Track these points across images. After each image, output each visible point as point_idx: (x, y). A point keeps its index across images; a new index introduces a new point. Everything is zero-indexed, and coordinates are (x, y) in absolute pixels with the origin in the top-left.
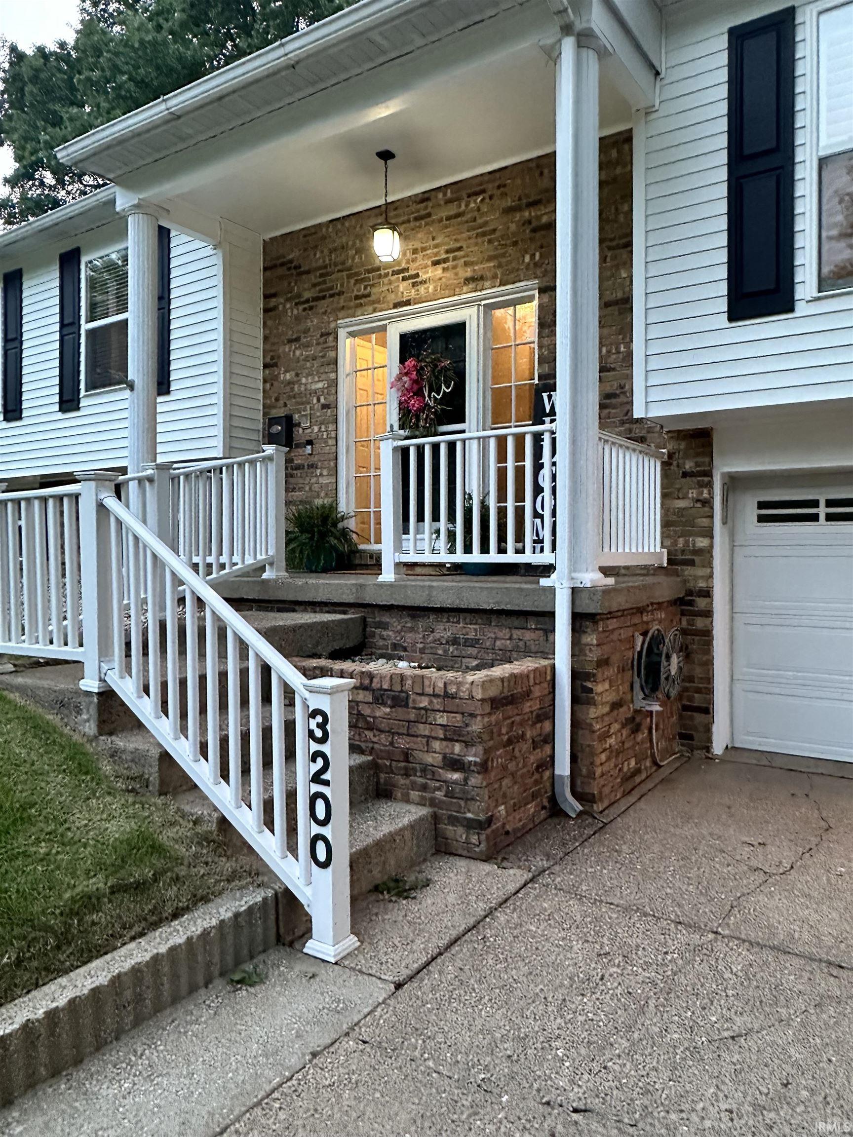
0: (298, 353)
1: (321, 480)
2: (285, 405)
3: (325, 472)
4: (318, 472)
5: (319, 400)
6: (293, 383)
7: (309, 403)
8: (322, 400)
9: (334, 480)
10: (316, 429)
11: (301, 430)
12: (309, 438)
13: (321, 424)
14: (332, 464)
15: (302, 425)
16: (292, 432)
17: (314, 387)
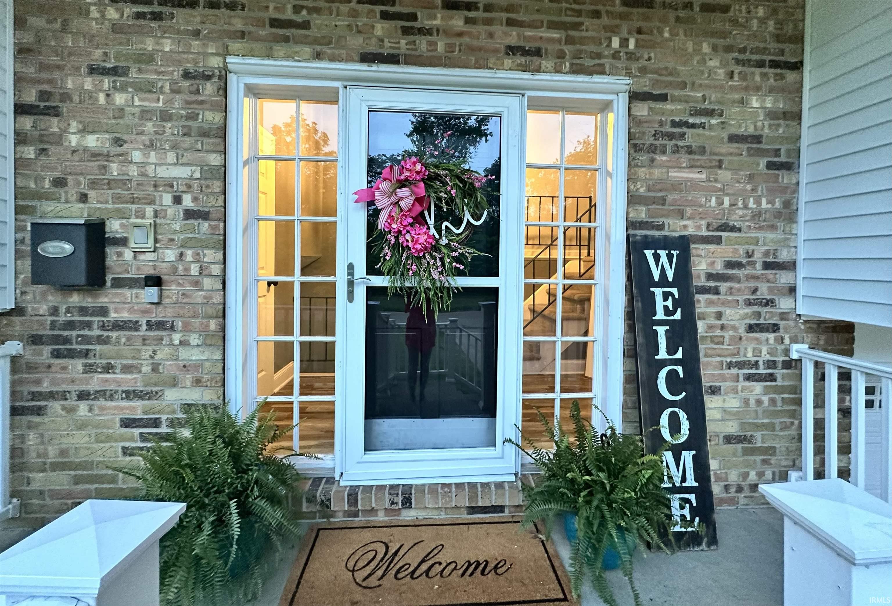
0: (120, 99)
1: (184, 354)
2: (84, 198)
3: (194, 339)
4: (177, 338)
5: (177, 200)
6: (107, 157)
7: (152, 202)
8: (187, 201)
9: (218, 356)
10: (170, 255)
11: (128, 255)
12: (151, 272)
13: (184, 245)
14: (213, 325)
15: (132, 245)
16: (103, 256)
17: (164, 172)
